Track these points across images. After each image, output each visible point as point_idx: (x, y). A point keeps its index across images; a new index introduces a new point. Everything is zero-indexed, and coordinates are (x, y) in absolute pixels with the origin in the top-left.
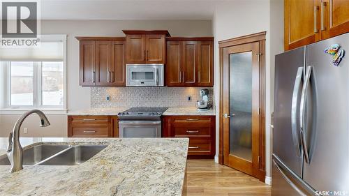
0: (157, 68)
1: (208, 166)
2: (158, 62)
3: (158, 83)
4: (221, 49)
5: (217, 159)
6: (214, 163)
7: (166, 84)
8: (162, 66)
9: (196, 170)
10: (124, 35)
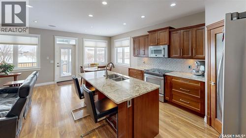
0: (164, 48)
1: (195, 120)
2: (165, 44)
3: (164, 56)
4: (209, 31)
5: (205, 118)
6: (203, 121)
7: (169, 56)
8: (166, 47)
9: (182, 117)
10: (148, 33)
